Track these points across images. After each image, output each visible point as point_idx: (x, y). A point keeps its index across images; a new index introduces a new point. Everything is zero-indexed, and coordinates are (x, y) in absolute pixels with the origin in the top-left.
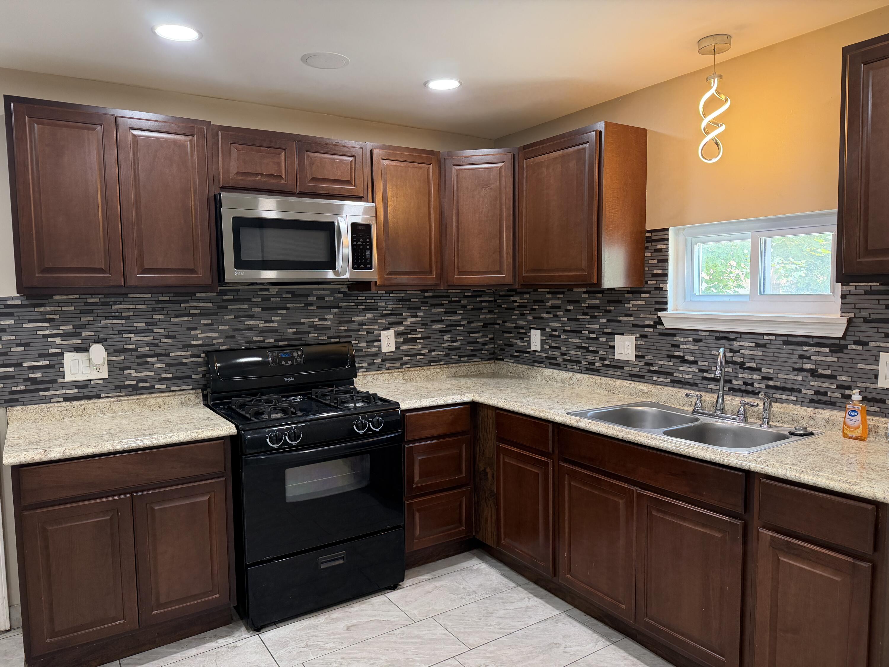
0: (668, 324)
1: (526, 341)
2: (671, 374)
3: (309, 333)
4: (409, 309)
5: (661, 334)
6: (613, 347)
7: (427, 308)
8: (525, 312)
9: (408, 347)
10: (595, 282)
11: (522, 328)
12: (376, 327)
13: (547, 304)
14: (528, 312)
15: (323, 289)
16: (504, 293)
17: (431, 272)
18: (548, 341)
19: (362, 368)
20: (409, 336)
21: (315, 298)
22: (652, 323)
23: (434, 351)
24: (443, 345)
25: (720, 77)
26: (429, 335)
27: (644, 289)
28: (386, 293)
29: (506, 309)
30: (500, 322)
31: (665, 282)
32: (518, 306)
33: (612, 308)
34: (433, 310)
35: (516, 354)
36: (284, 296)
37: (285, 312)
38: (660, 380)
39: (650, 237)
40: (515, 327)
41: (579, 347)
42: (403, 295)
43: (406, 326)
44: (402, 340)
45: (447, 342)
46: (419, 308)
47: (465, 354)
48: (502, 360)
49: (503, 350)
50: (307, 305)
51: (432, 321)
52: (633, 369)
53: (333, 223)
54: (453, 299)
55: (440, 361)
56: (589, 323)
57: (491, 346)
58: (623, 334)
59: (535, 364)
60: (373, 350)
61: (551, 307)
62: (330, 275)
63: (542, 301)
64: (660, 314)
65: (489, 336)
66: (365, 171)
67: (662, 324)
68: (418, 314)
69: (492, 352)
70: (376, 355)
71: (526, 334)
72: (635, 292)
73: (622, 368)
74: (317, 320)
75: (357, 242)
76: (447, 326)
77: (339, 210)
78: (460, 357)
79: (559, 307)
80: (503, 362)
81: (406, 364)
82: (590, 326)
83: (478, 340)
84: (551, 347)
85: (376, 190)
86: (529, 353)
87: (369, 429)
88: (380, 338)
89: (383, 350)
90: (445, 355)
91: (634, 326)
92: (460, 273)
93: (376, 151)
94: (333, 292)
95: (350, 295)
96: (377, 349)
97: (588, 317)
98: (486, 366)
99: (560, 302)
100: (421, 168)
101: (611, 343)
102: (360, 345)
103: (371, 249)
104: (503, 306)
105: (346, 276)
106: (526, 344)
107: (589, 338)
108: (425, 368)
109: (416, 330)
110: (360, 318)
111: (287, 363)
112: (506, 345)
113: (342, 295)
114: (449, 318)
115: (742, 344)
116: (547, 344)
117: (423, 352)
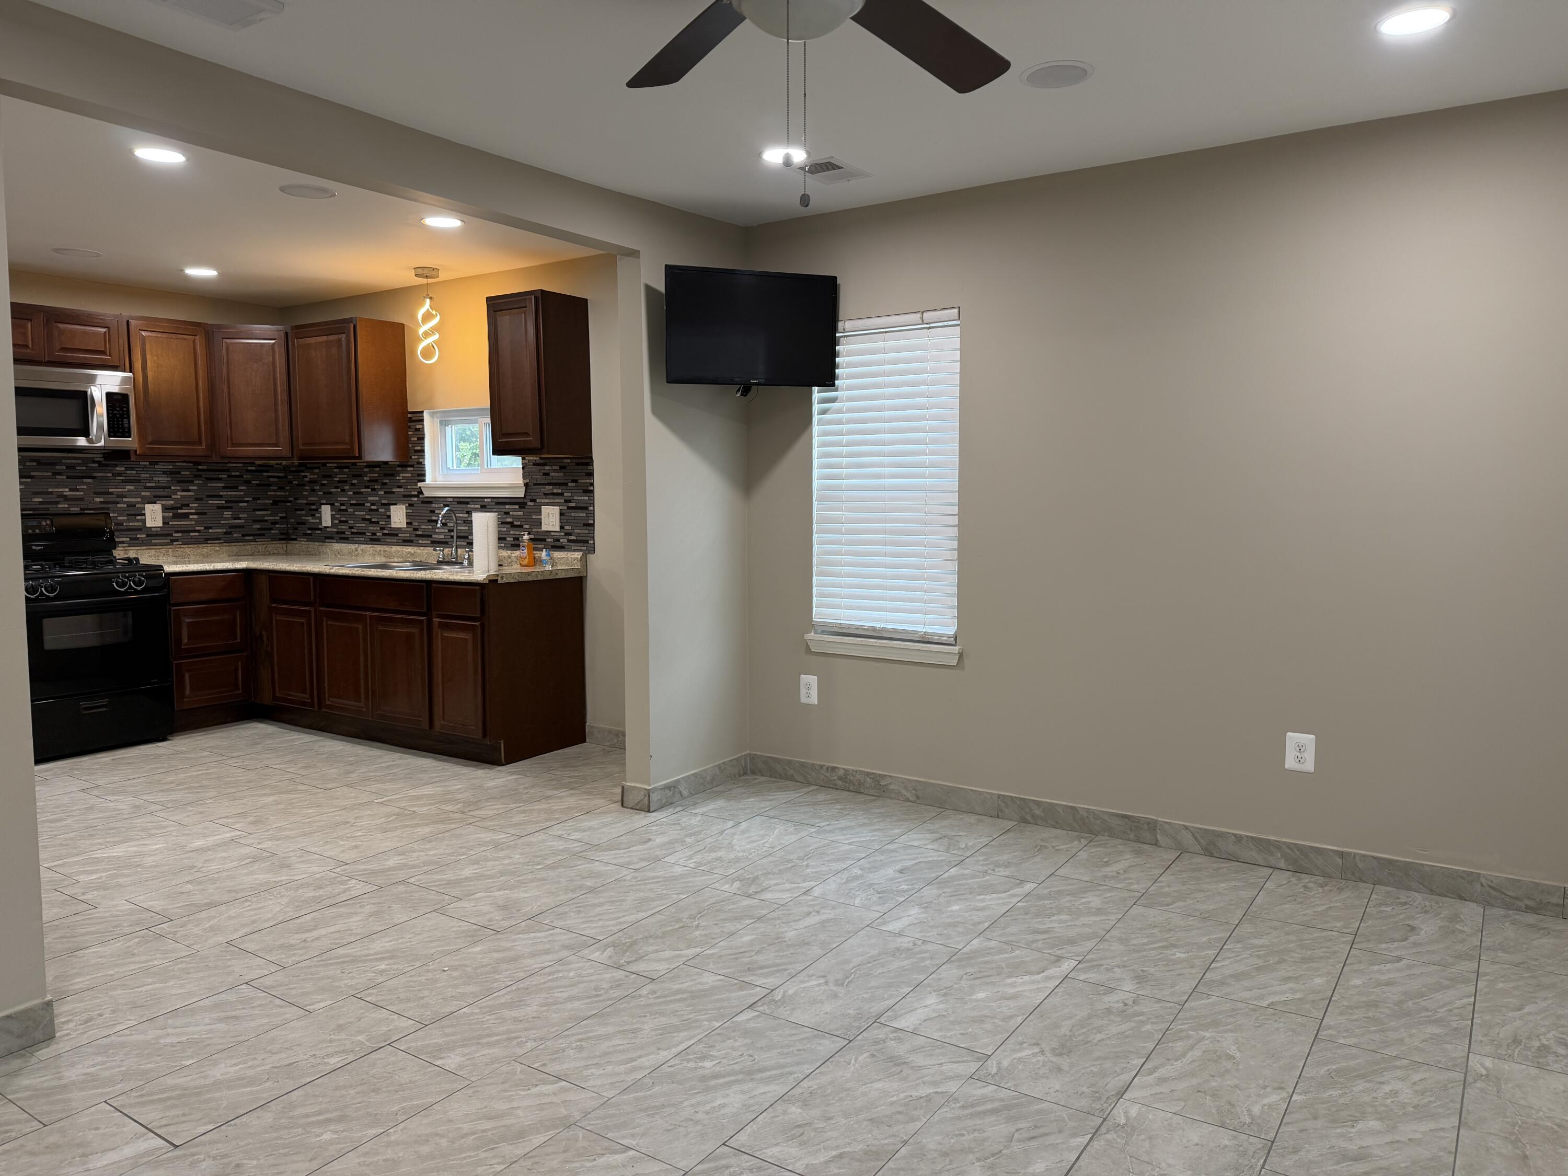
0: (427, 493)
1: (318, 518)
2: (431, 536)
3: (58, 503)
4: (179, 482)
5: (423, 502)
6: (389, 517)
7: (201, 482)
8: (315, 488)
9: (179, 523)
10: (357, 455)
11: (313, 504)
12: (139, 500)
13: (336, 479)
14: (318, 488)
15: (74, 458)
16: (294, 469)
17: (200, 443)
18: (337, 516)
19: (123, 542)
20: (180, 511)
21: (64, 467)
22: (416, 493)
23: (211, 528)
24: (222, 522)
25: (431, 298)
26: (205, 511)
27: (410, 463)
28: (150, 464)
29: (297, 485)
30: (292, 499)
31: (423, 457)
32: (310, 482)
33: (387, 481)
34: (209, 485)
35: (309, 532)
36: (27, 464)
37: (29, 480)
38: (424, 542)
39: (411, 418)
40: (307, 504)
41: (364, 519)
42: (171, 467)
43: (175, 500)
44: (171, 514)
45: (227, 519)
46: (192, 482)
47: (249, 533)
48: (295, 539)
49: (296, 529)
50: (55, 474)
51: (208, 496)
52: (405, 535)
53: (86, 392)
54: (233, 474)
55: (219, 539)
56: (370, 495)
57: (282, 526)
58: (396, 504)
59: (327, 540)
60: (136, 524)
61: (339, 482)
62: (82, 441)
63: (330, 476)
64: (420, 484)
65: (280, 515)
66: (121, 341)
67: (422, 493)
68: (191, 488)
69: (285, 531)
70: (139, 530)
71: (317, 510)
72: (404, 466)
73: (397, 535)
74: (67, 490)
75: (113, 411)
76: (227, 502)
77: (92, 380)
78: (244, 535)
79: (345, 482)
80: (295, 542)
81: (177, 540)
82: (372, 498)
83: (266, 518)
84: (340, 522)
85: (134, 359)
86: (320, 529)
87: (130, 586)
88: (143, 512)
89: (148, 525)
90: (226, 533)
91: (405, 496)
92: (233, 445)
93: (132, 322)
94: (85, 461)
95: (106, 465)
96: (140, 524)
97: (370, 490)
98: (280, 546)
99: (346, 476)
100: (185, 339)
101: (388, 514)
102: (119, 518)
103: (128, 418)
104: (294, 482)
105: (102, 443)
106: (318, 521)
107: (371, 510)
108: (200, 545)
109: (188, 505)
110: (119, 490)
111: (34, 531)
112: (298, 523)
113: (96, 465)
114: (229, 493)
115: (472, 506)
116: (336, 519)
117: (197, 528)
